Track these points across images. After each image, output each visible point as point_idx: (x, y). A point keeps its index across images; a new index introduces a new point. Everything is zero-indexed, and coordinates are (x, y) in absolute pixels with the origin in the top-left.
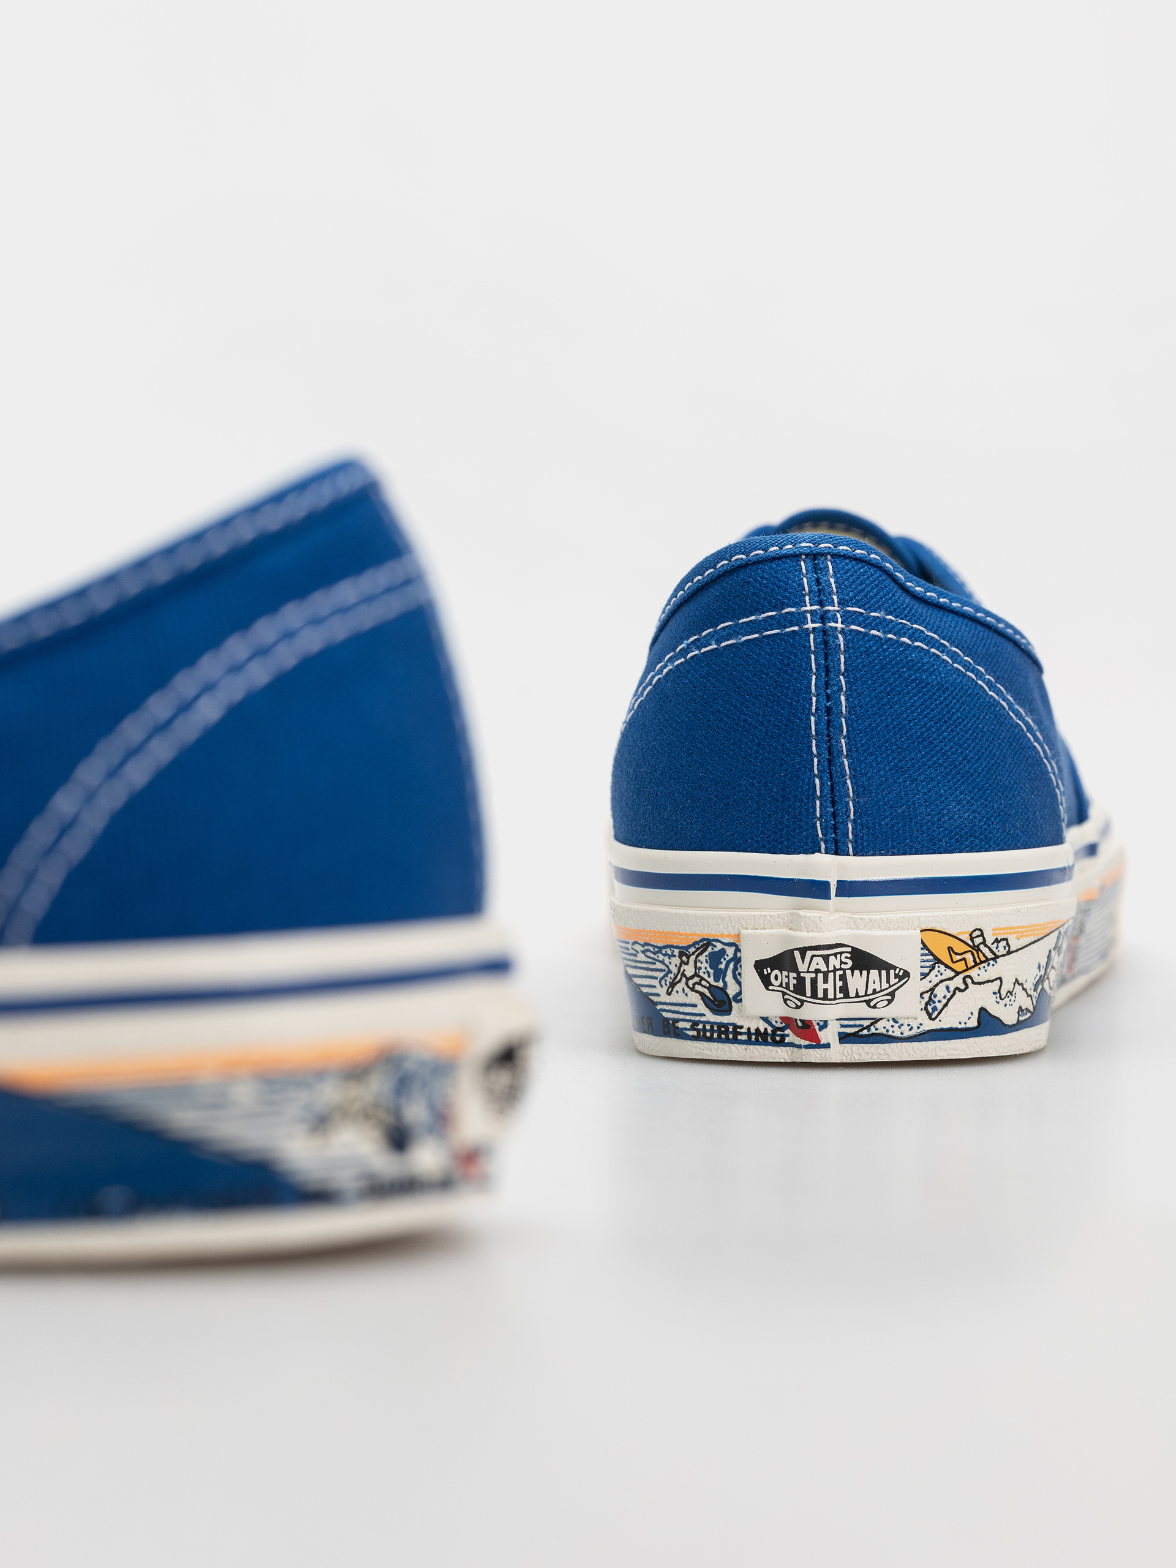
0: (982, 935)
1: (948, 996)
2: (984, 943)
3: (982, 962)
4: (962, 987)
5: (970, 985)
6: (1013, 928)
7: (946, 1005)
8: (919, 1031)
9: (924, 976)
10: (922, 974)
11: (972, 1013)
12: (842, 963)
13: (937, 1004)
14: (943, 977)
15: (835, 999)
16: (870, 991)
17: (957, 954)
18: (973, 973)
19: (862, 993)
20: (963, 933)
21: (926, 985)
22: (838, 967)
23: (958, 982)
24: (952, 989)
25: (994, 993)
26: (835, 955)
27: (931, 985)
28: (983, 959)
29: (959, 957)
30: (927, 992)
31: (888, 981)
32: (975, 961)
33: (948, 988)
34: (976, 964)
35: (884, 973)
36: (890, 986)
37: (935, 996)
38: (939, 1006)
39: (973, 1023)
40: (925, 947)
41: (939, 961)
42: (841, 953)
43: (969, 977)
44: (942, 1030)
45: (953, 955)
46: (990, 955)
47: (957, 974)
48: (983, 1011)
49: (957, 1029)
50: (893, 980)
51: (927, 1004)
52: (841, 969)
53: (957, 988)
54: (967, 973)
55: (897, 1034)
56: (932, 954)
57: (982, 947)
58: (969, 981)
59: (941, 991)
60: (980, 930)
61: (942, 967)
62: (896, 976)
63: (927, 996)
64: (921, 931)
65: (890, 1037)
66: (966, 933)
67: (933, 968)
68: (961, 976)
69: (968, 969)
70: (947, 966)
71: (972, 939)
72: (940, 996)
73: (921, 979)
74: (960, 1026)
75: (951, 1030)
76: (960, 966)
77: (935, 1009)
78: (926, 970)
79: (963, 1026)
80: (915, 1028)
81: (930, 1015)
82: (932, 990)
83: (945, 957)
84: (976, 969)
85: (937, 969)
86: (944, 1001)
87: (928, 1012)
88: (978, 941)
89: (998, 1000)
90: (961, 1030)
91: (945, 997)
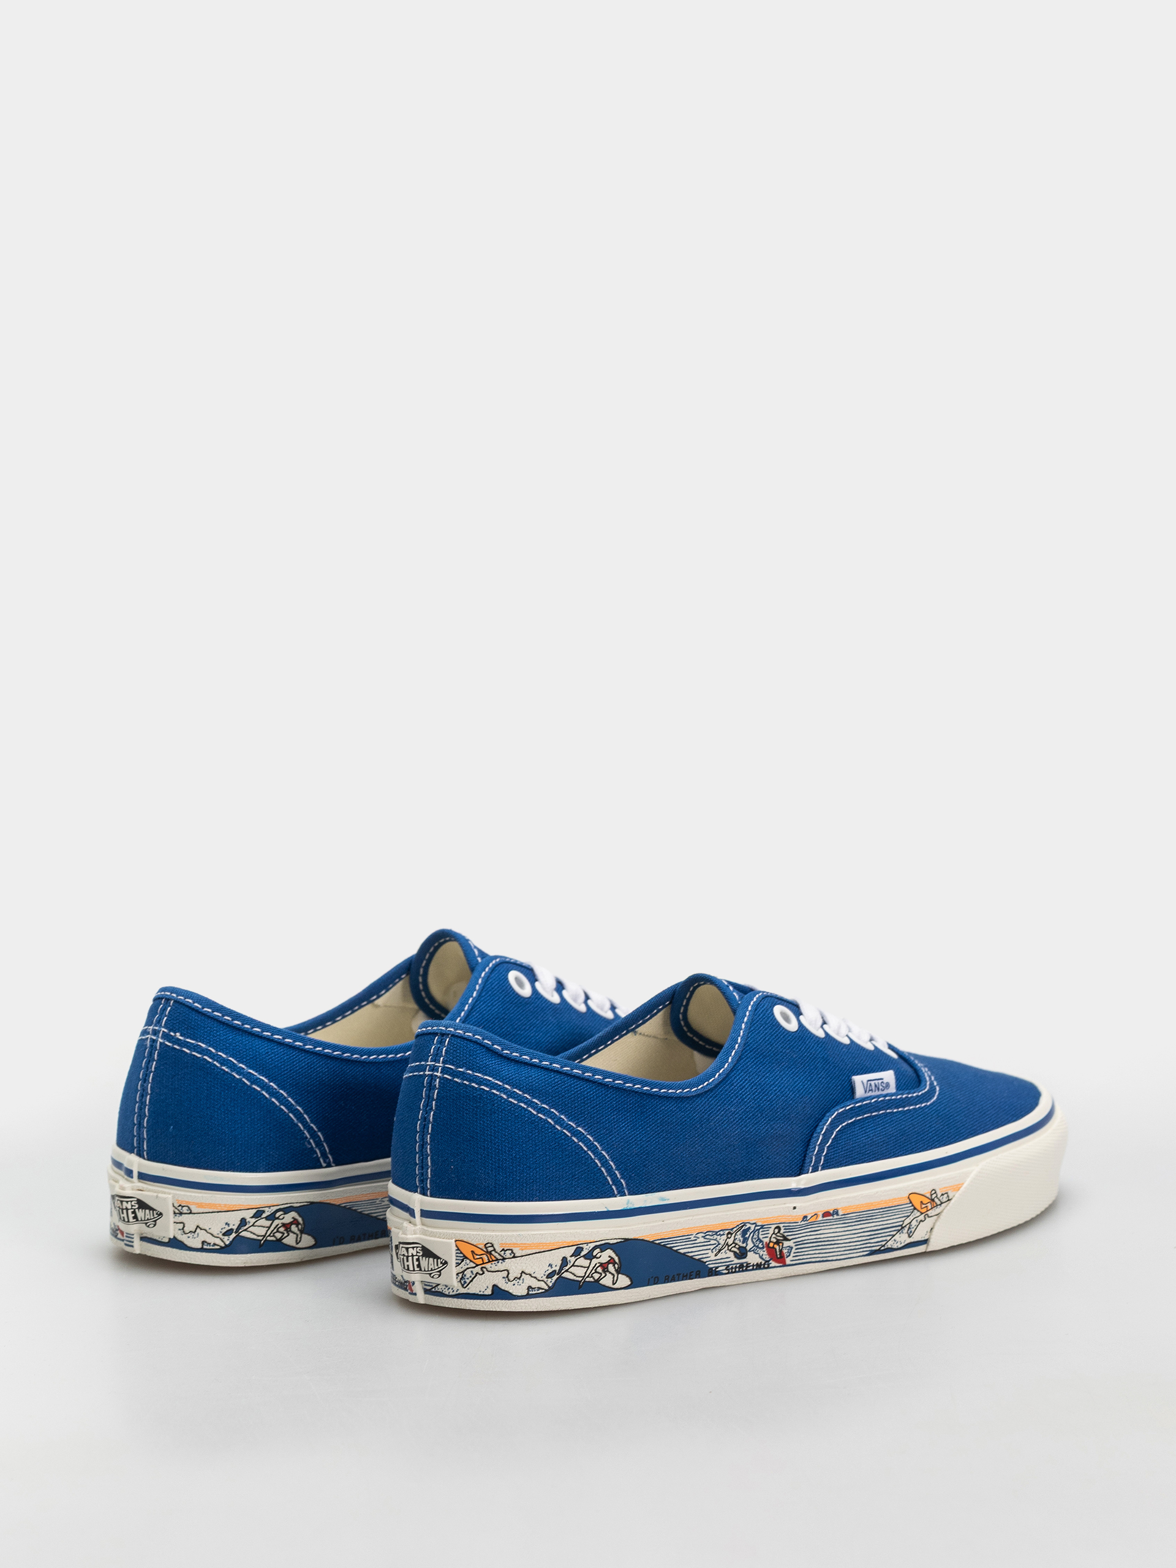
0: (492, 1246)
1: (473, 1276)
2: (494, 1250)
3: (493, 1261)
4: (481, 1273)
5: (486, 1272)
6: (517, 1244)
7: (471, 1281)
8: (457, 1293)
9: (458, 1264)
10: (457, 1263)
11: (487, 1287)
12: (417, 1252)
13: (466, 1280)
14: (469, 1266)
15: (414, 1270)
16: (430, 1269)
17: (477, 1255)
18: (488, 1266)
19: (427, 1270)
20: (480, 1244)
21: (460, 1269)
22: (415, 1254)
23: (478, 1269)
24: (475, 1273)
25: (504, 1278)
26: (413, 1248)
27: (462, 1270)
28: (494, 1259)
29: (479, 1257)
30: (460, 1273)
31: (437, 1265)
32: (488, 1259)
33: (472, 1272)
34: (489, 1262)
35: (435, 1260)
36: (439, 1268)
37: (465, 1276)
38: (468, 1281)
39: (489, 1292)
40: (458, 1249)
41: (466, 1258)
42: (417, 1247)
43: (485, 1268)
44: (469, 1294)
45: (475, 1255)
46: (499, 1257)
47: (477, 1265)
48: (495, 1286)
49: (478, 1295)
50: (440, 1265)
51: (461, 1279)
52: (416, 1255)
53: (477, 1273)
54: (483, 1266)
55: (447, 1293)
56: (461, 1253)
57: (493, 1253)
58: (485, 1270)
59: (468, 1273)
60: (491, 1243)
61: (468, 1261)
62: (441, 1263)
63: (460, 1275)
64: (456, 1241)
65: (444, 1294)
66: (482, 1244)
67: (463, 1261)
68: (480, 1267)
69: (483, 1263)
70: (471, 1261)
71: (486, 1248)
72: (468, 1276)
73: (456, 1266)
74: (480, 1293)
75: (474, 1294)
76: (479, 1262)
77: (465, 1282)
78: (460, 1262)
79: (481, 1293)
80: (455, 1291)
81: (463, 1285)
82: (463, 1272)
83: (470, 1256)
84: (489, 1264)
85: (464, 1261)
86: (471, 1279)
87: (461, 1283)
88: (490, 1249)
89: (507, 1281)
90: (481, 1295)
91: (471, 1277)
